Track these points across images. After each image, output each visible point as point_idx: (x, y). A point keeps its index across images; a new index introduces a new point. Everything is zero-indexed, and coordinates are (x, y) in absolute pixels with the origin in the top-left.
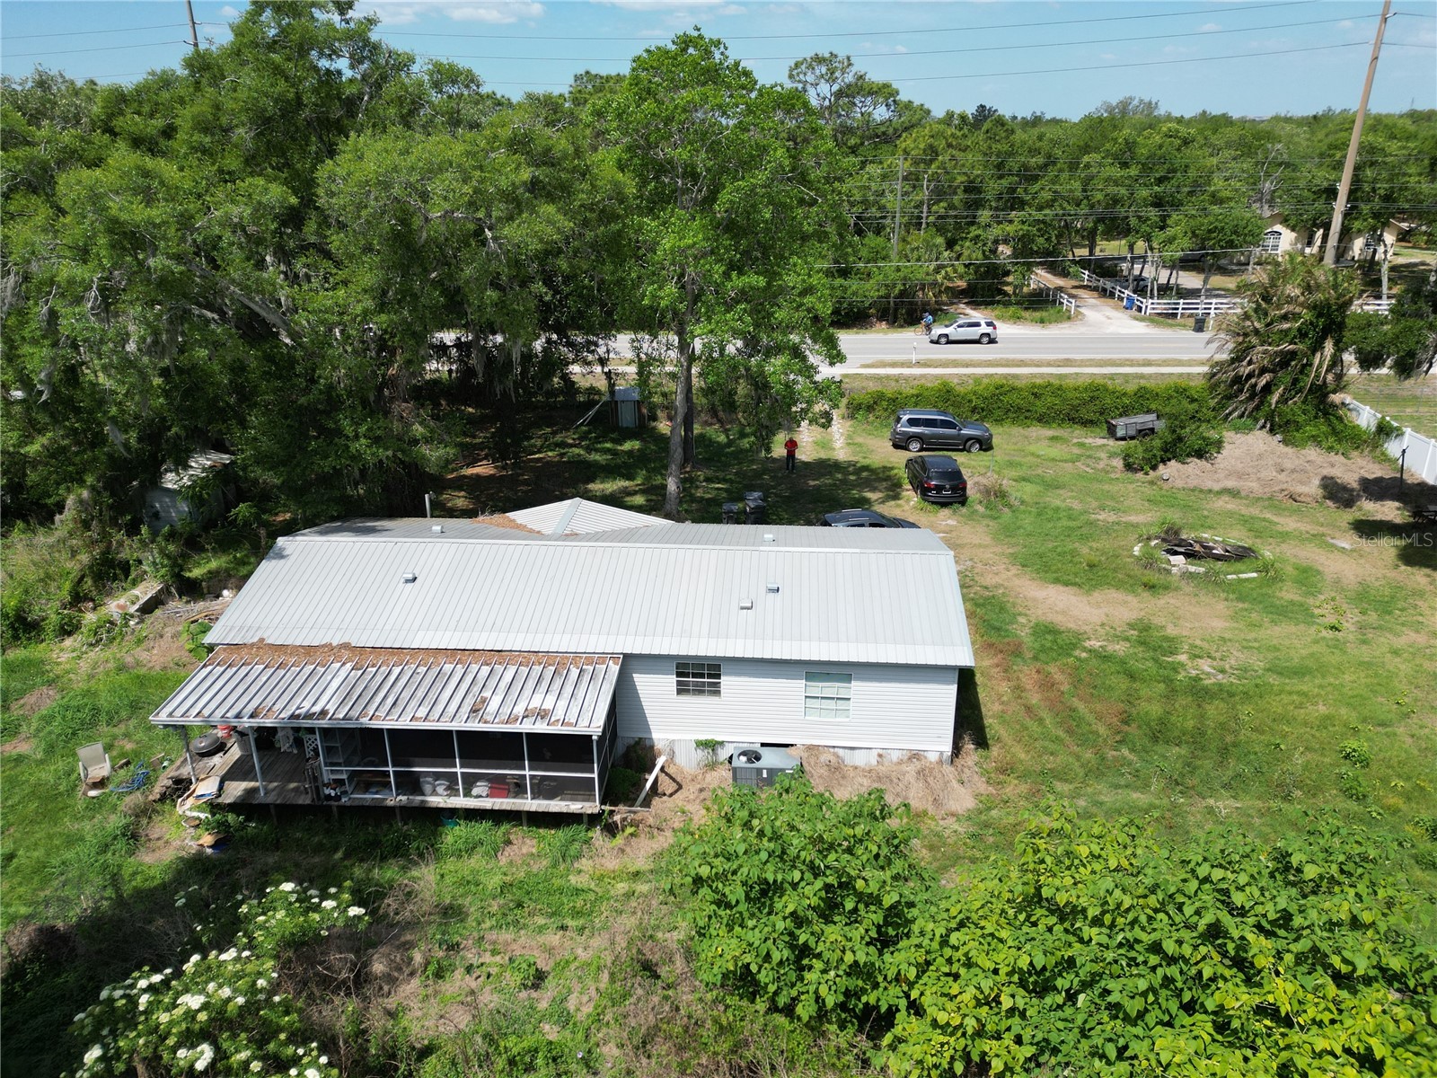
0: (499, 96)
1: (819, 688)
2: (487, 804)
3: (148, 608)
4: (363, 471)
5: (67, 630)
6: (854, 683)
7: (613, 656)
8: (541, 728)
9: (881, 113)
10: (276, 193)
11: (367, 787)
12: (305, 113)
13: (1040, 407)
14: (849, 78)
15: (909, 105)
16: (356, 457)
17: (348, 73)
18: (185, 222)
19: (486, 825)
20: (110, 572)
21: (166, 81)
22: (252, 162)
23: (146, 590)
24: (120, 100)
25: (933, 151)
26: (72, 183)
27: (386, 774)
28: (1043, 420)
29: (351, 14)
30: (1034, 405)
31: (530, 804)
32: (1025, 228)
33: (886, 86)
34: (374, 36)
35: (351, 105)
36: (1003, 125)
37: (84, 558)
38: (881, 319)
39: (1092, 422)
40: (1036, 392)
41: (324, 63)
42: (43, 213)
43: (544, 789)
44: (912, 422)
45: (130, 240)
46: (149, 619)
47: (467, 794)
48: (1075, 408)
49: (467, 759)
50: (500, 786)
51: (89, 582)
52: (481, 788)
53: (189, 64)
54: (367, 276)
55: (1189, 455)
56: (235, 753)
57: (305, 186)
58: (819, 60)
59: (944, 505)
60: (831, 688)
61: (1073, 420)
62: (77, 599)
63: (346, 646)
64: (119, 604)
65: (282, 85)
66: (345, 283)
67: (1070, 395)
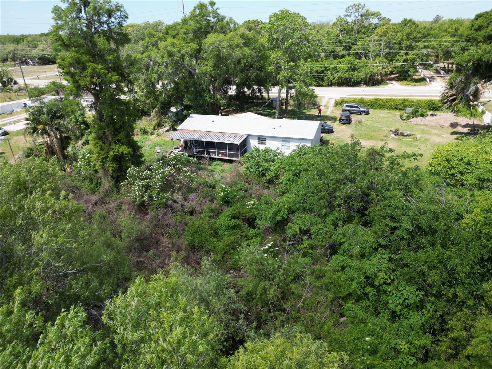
0: (259, 20)
1: (284, 144)
2: (221, 158)
3: (167, 131)
4: (208, 104)
5: (152, 134)
6: (291, 143)
7: (246, 135)
8: (230, 142)
9: (375, 21)
10: (195, 46)
11: (202, 154)
12: (202, 30)
13: (388, 105)
14: (364, 11)
15: (384, 19)
16: (206, 101)
17: (213, 20)
18: (179, 52)
19: (220, 162)
20: (160, 125)
21: (177, 24)
22: (192, 40)
23: (167, 128)
24: (169, 28)
25: (386, 32)
26: (161, 45)
27: (204, 151)
28: (388, 108)
29: (214, 7)
30: (386, 104)
31: (228, 158)
32: (413, 56)
33: (377, 13)
34: (218, 11)
35: (212, 28)
36: (414, 24)
37: (156, 121)
38: (364, 84)
39: (402, 109)
40: (387, 101)
41: (208, 18)
42: (157, 50)
43: (231, 155)
44: (347, 106)
45: (171, 55)
46: (167, 133)
47: (218, 156)
48: (398, 105)
49: (218, 149)
50: (223, 154)
51: (156, 127)
52: (220, 155)
53: (182, 20)
54: (211, 63)
55: (419, 116)
56: (181, 149)
57: (200, 44)
58: (355, 5)
59: (344, 124)
60: (287, 144)
61: (397, 109)
62: (154, 129)
63: (200, 131)
64: (162, 130)
65: (198, 25)
66: (207, 65)
67: (396, 102)
